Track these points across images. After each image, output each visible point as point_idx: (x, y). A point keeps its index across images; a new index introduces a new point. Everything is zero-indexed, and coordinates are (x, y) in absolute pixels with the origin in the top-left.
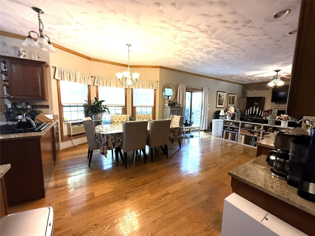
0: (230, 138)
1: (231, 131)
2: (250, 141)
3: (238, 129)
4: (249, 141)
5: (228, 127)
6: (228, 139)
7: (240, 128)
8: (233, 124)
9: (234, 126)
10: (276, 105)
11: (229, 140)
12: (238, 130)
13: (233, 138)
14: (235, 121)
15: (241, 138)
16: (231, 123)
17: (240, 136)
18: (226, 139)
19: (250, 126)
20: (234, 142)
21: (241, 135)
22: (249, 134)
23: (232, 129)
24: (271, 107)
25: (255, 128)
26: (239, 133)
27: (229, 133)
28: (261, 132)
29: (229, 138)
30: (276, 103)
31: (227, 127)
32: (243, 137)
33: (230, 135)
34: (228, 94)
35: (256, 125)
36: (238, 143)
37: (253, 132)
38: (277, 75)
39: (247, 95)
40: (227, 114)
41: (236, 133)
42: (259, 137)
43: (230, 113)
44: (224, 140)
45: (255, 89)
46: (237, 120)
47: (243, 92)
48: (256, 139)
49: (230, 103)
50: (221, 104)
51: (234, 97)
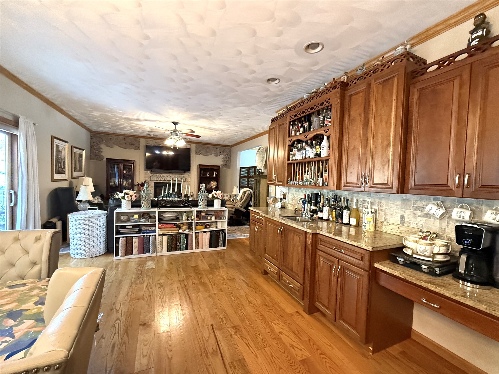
0: (137, 249)
1: (137, 233)
2: (178, 244)
3: (154, 225)
4: (176, 243)
5: (127, 227)
6: (132, 254)
7: (157, 223)
8: (140, 217)
9: (143, 222)
11: (136, 256)
12: (153, 228)
13: (144, 247)
14: (142, 210)
15: (162, 242)
16: (136, 217)
17: (158, 239)
18: (126, 255)
19: (174, 215)
20: (147, 255)
21: (160, 237)
22: (175, 231)
23: (136, 230)
25: (184, 216)
26: (157, 234)
27: (134, 240)
28: (194, 223)
29: (135, 251)
31: (124, 227)
32: (165, 238)
33: (136, 242)
34: (72, 147)
35: (185, 212)
36: (155, 254)
37: (181, 225)
38: (175, 129)
39: (102, 154)
40: (123, 197)
41: (150, 236)
42: (191, 232)
43: (131, 194)
44: (122, 258)
45: (116, 144)
46: (147, 208)
47: (92, 147)
48: (187, 236)
49: (75, 168)
50: (60, 171)
51: (81, 156)
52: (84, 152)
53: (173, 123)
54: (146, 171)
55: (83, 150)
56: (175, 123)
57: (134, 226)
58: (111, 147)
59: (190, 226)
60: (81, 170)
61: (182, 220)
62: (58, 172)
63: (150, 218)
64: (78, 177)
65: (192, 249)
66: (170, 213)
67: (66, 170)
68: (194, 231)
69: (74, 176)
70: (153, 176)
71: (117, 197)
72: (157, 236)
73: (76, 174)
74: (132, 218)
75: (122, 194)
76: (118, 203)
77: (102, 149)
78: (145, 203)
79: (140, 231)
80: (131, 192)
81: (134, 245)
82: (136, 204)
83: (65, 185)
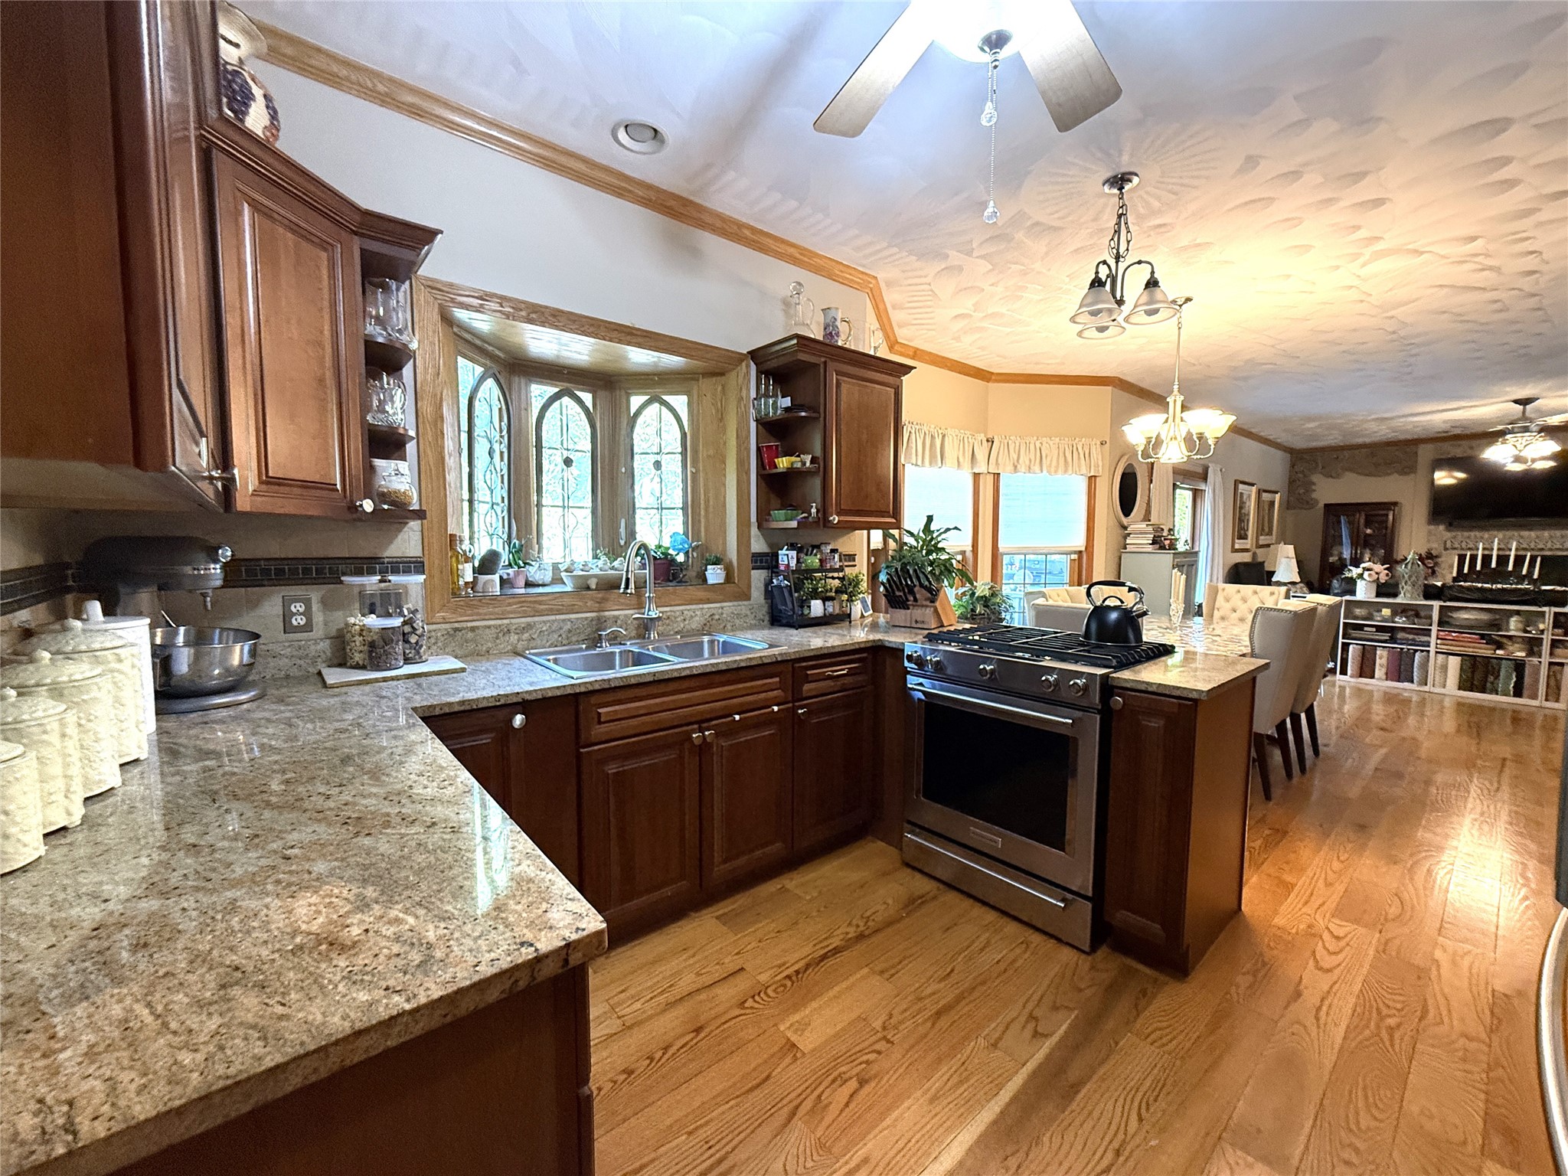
0: (1384, 670)
1: (1385, 641)
2: (1491, 678)
3: (1428, 633)
4: (1486, 677)
5: (1366, 628)
6: (1373, 677)
7: (1434, 628)
8: (1394, 614)
9: (1400, 622)
10: (1448, 535)
11: (1379, 683)
12: (1424, 638)
13: (1401, 670)
14: (1399, 600)
15: (1444, 668)
16: (1386, 612)
17: (1436, 660)
18: (1361, 676)
19: (1483, 617)
20: (1406, 685)
21: (1440, 657)
22: (1485, 651)
23: (1386, 636)
24: (1429, 541)
25: (1514, 622)
26: (1432, 649)
27: (1378, 652)
28: (1547, 639)
29: (1379, 672)
30: (1450, 526)
31: (1360, 627)
32: (1454, 662)
33: (1382, 658)
34: (1259, 492)
35: (1518, 613)
36: (1426, 688)
37: (1505, 640)
38: (1524, 417)
39: (1314, 495)
40: (1361, 576)
41: (1416, 651)
42: (1535, 660)
43: (1378, 570)
44: (1352, 680)
45: (1351, 470)
46: (1412, 598)
47: (1292, 482)
48: (1519, 667)
49: (1263, 530)
50: (1243, 536)
51: (1272, 503)
52: (1278, 496)
53: (1516, 402)
54: (1432, 527)
55: (1277, 493)
56: (1524, 402)
57: (1380, 629)
58: (1338, 476)
59: (1533, 645)
60: (1270, 533)
61: (1508, 630)
62: (1240, 538)
63: (1417, 615)
64: (1268, 546)
65: (1534, 697)
66: (1474, 612)
67: (1250, 533)
68: (1545, 659)
69: (1261, 543)
70: (1455, 537)
71: (1348, 575)
72: (1432, 654)
73: (1263, 540)
74: (1375, 614)
75: (1359, 571)
76: (1348, 587)
77: (1314, 484)
78: (1408, 588)
79: (1393, 640)
80: (1378, 567)
81: (1378, 661)
82: (1386, 589)
83: (1246, 558)
